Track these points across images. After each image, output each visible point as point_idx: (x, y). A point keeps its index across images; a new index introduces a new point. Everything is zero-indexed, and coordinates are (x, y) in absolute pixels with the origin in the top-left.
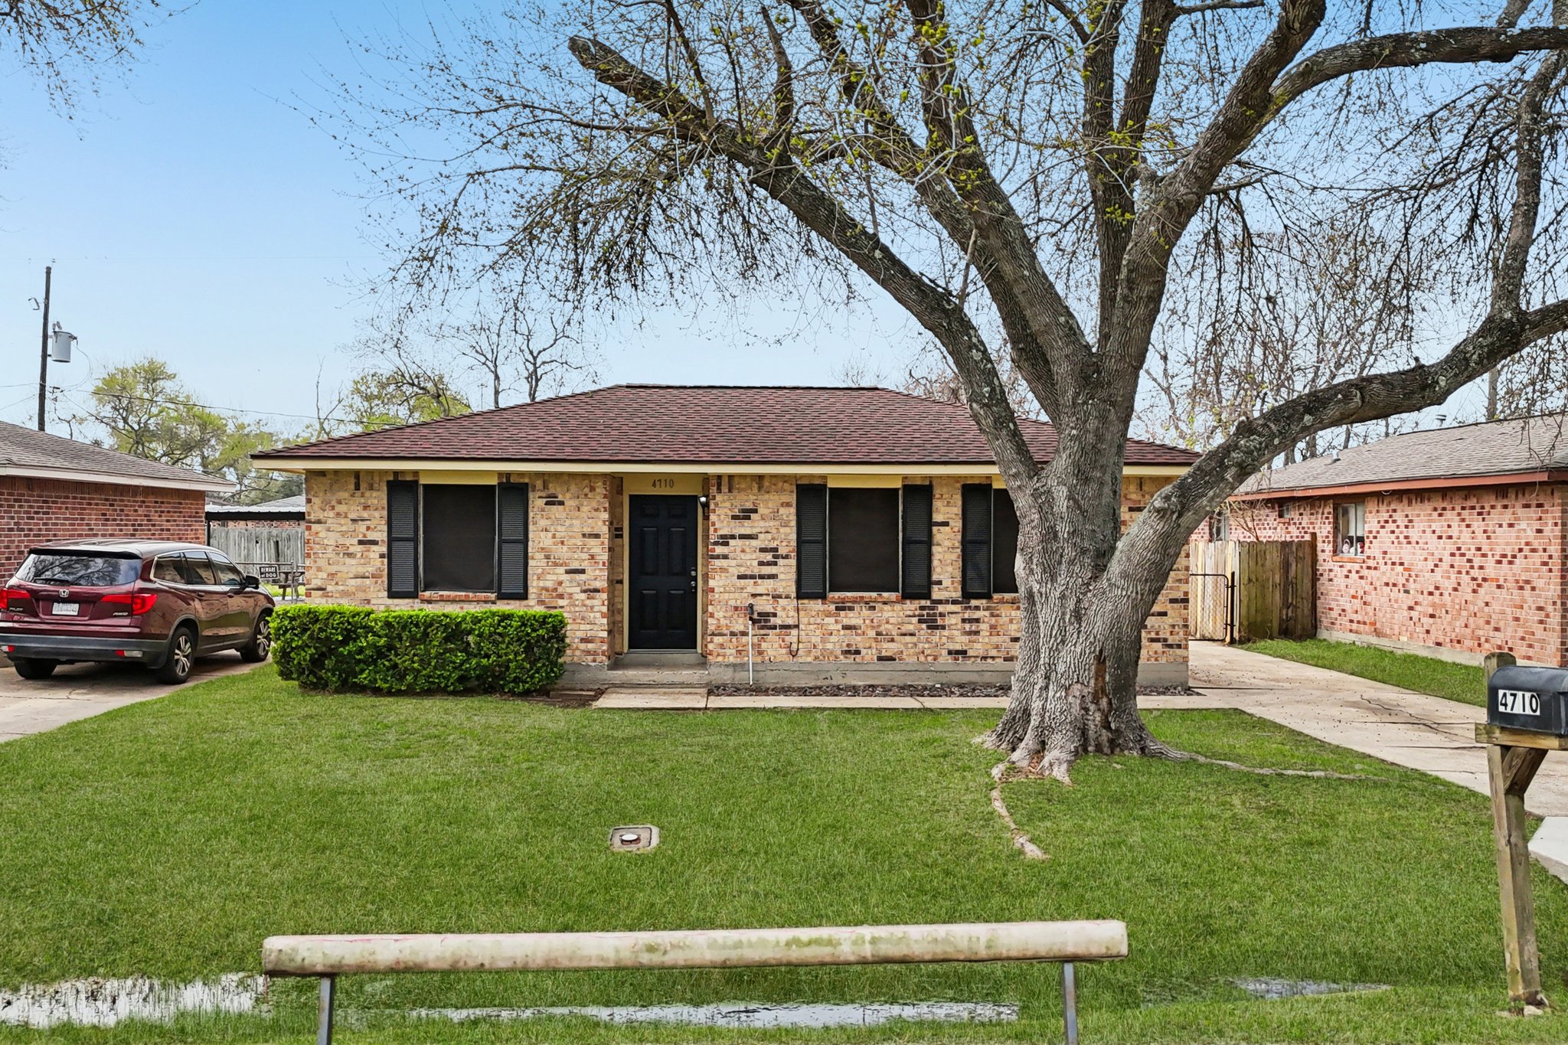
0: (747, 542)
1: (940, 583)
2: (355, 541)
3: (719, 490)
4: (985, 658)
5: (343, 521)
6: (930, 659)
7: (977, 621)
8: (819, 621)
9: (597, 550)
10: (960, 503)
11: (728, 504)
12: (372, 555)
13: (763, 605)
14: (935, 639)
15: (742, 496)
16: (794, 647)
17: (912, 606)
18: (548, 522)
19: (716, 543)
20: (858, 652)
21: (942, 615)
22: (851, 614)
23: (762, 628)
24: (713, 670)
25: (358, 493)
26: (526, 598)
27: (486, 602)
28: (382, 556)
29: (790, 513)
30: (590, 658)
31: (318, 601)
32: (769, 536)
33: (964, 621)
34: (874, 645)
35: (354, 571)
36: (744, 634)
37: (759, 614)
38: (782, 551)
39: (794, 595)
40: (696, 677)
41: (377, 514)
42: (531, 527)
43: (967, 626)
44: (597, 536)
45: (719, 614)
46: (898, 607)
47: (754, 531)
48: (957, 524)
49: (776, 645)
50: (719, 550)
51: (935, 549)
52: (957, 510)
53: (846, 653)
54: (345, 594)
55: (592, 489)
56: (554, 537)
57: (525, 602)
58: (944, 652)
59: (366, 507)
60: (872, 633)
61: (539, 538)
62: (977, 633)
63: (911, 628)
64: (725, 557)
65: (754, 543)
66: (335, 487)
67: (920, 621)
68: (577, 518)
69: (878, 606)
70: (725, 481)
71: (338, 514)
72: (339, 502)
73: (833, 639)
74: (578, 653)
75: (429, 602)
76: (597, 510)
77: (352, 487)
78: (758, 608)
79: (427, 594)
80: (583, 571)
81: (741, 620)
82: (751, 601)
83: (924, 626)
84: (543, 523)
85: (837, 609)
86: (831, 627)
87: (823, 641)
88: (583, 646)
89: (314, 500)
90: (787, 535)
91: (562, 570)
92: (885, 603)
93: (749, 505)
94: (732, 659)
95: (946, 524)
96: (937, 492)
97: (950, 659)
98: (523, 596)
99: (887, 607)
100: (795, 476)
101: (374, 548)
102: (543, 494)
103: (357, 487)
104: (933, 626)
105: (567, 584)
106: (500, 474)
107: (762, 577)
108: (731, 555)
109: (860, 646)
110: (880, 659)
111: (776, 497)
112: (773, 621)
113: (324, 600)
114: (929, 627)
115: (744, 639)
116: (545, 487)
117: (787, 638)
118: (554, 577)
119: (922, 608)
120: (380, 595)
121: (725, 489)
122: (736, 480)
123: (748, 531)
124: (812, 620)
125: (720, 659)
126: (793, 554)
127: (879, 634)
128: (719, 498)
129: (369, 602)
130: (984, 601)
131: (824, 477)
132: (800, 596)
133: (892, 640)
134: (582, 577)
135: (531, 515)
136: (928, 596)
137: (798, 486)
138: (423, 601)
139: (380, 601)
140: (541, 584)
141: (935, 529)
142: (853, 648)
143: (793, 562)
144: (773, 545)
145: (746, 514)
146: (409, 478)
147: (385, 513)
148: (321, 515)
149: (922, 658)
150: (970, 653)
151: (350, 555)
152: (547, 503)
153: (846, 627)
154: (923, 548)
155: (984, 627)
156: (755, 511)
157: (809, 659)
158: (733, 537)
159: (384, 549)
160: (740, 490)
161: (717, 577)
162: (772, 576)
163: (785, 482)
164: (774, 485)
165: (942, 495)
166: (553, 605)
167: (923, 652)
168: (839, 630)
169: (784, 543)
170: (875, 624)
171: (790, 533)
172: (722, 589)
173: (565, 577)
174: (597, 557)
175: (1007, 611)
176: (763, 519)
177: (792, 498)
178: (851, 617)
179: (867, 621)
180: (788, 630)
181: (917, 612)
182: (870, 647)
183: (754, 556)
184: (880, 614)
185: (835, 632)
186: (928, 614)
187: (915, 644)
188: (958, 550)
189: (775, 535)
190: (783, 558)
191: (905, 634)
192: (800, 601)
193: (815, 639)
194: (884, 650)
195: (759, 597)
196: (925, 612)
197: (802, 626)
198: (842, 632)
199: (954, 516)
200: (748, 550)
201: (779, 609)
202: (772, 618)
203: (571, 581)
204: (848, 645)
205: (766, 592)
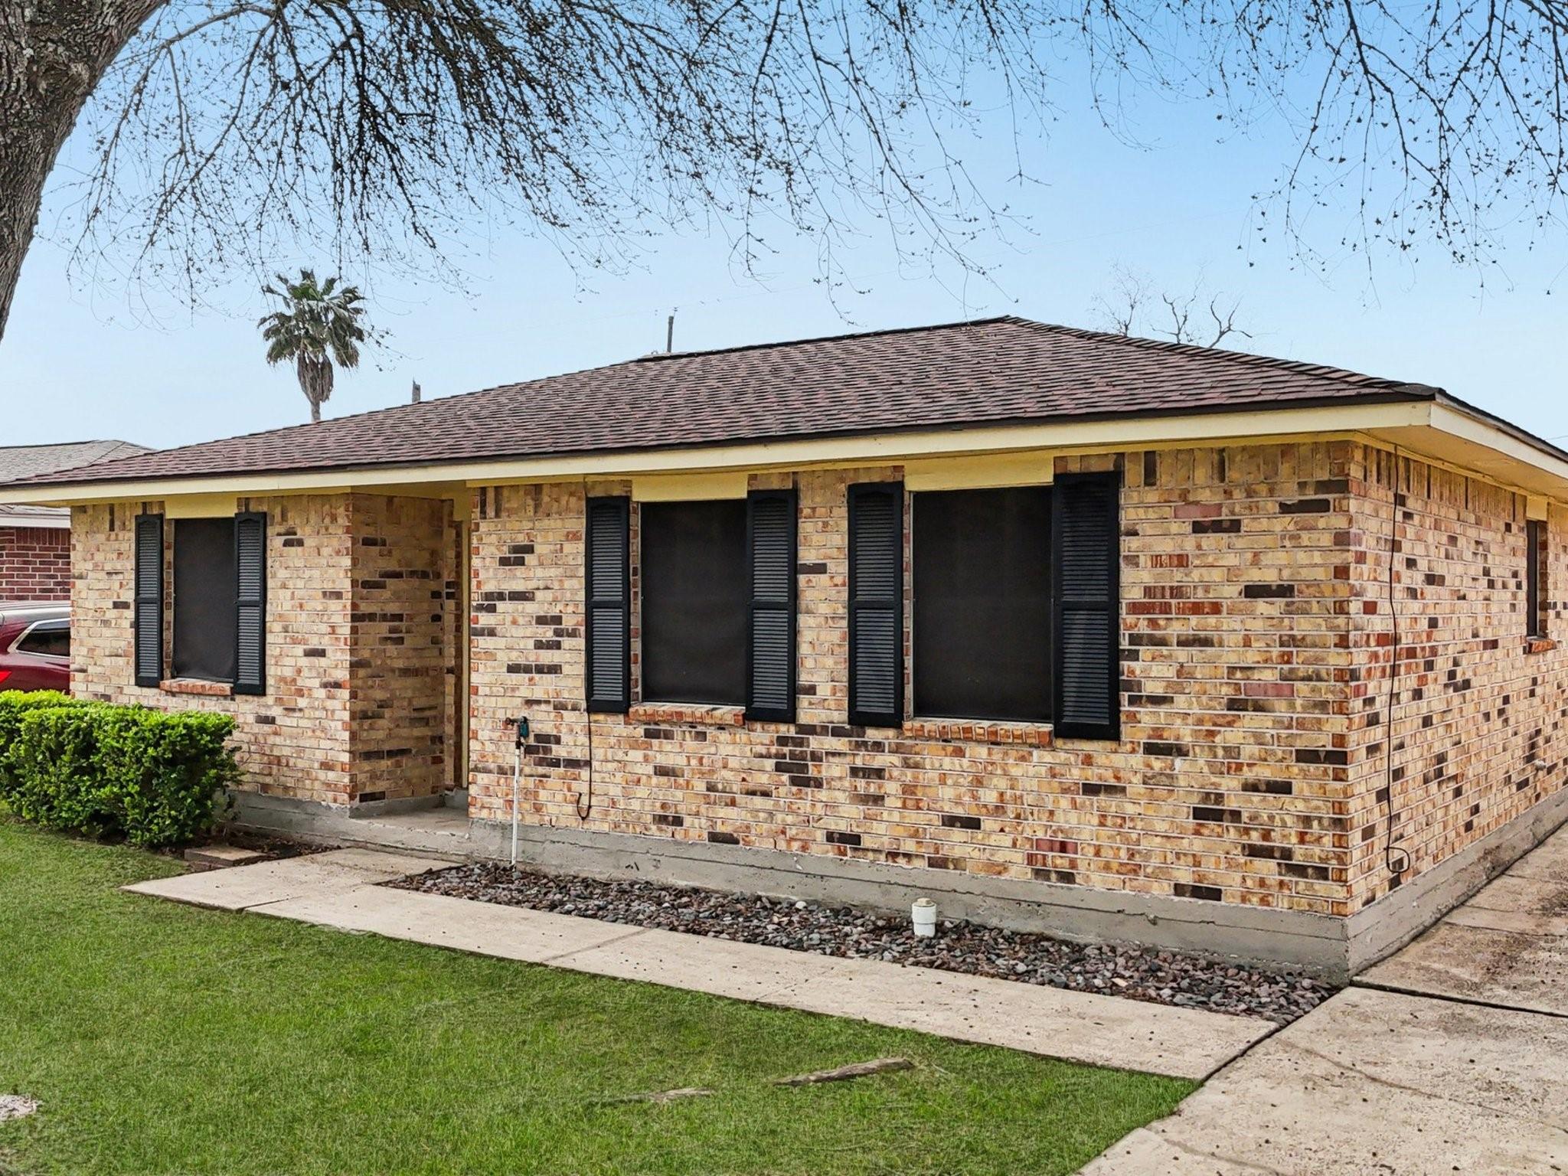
0: (520, 605)
1: (811, 690)
2: (111, 604)
3: (484, 515)
4: (893, 855)
5: (100, 576)
6: (795, 845)
7: (879, 773)
8: (620, 755)
9: (337, 619)
10: (844, 525)
11: (494, 539)
12: (123, 624)
13: (542, 722)
14: (805, 806)
15: (513, 524)
16: (585, 800)
17: (764, 735)
18: (287, 574)
19: (480, 608)
20: (678, 821)
21: (816, 757)
22: (667, 746)
23: (540, 762)
24: (476, 831)
25: (113, 535)
26: (264, 694)
27: (225, 697)
28: (131, 626)
29: (577, 553)
30: (330, 795)
31: (79, 687)
32: (549, 595)
33: (855, 772)
34: (703, 809)
35: (109, 646)
36: (515, 772)
37: (538, 737)
38: (568, 623)
39: (584, 705)
40: (454, 841)
41: (127, 565)
42: (270, 583)
43: (861, 783)
44: (338, 595)
45: (484, 735)
46: (742, 736)
47: (530, 585)
48: (840, 568)
49: (559, 797)
50: (485, 620)
51: (803, 620)
52: (839, 539)
53: (661, 820)
54: (102, 678)
55: (334, 519)
56: (293, 597)
57: (263, 700)
58: (820, 836)
59: (119, 555)
60: (700, 786)
61: (279, 601)
62: (878, 799)
63: (763, 780)
64: (492, 633)
65: (530, 608)
66: (94, 527)
67: (779, 768)
68: (317, 567)
69: (711, 732)
70: (491, 495)
71: (97, 566)
72: (98, 549)
73: (642, 792)
74: (317, 785)
75: (173, 694)
76: (338, 553)
77: (108, 527)
78: (535, 727)
79: (171, 682)
80: (323, 654)
81: (511, 747)
82: (524, 713)
83: (785, 778)
84: (281, 575)
85: (649, 734)
86: (639, 770)
87: (626, 796)
88: (322, 775)
89: (79, 545)
90: (574, 592)
91: (300, 650)
92: (720, 728)
93: (522, 540)
94: (499, 817)
95: (820, 569)
96: (805, 504)
97: (830, 851)
98: (261, 690)
99: (724, 736)
100: (585, 480)
101: (125, 613)
102: (282, 530)
103: (112, 528)
104: (802, 781)
105: (307, 673)
106: (240, 499)
107: (540, 669)
108: (499, 630)
109: (682, 809)
110: (714, 837)
111: (559, 523)
112: (558, 751)
113: (85, 687)
114: (794, 781)
115: (515, 782)
116: (284, 517)
117: (575, 785)
118: (293, 662)
119: (782, 741)
120: (130, 681)
121: (491, 512)
122: (506, 493)
123: (519, 586)
124: (610, 752)
125: (484, 813)
126: (583, 629)
127: (711, 788)
128: (484, 527)
130: (891, 733)
131: (626, 479)
132: (594, 707)
133: (733, 803)
134: (322, 662)
135: (269, 563)
136: (791, 718)
137: (589, 500)
138: (167, 692)
139: (131, 692)
140: (280, 672)
141: (802, 579)
142: (670, 813)
143: (580, 643)
144: (555, 611)
145: (516, 557)
146: (156, 508)
147: (133, 563)
148: (84, 567)
149: (782, 845)
150: (867, 842)
151: (106, 623)
152: (286, 544)
153: (662, 771)
154: (783, 616)
155: (891, 787)
156: (530, 549)
157: (605, 828)
158: (501, 596)
159: (133, 616)
160: (511, 512)
161: (481, 668)
162: (554, 669)
163: (572, 494)
164: (557, 500)
165: (814, 509)
166: (292, 706)
167: (783, 832)
168: (649, 777)
169: (570, 609)
170: (705, 769)
171: (576, 587)
172: (487, 691)
173: (305, 662)
174: (339, 631)
175: (935, 760)
176: (541, 564)
177: (580, 525)
178: (668, 753)
179: (694, 762)
180: (577, 771)
181: (773, 750)
182: (697, 814)
183: (529, 631)
184: (713, 750)
185: (644, 779)
186: (792, 755)
187: (771, 814)
188: (845, 623)
189: (558, 594)
190: (569, 635)
191: (753, 793)
192: (594, 717)
193: (615, 791)
194: (719, 822)
195: (535, 707)
196: (786, 750)
197: (595, 764)
198: (655, 780)
199: (835, 553)
200: (521, 621)
201: (564, 729)
202: (554, 747)
203: (310, 668)
204: (664, 806)
205: (545, 697)
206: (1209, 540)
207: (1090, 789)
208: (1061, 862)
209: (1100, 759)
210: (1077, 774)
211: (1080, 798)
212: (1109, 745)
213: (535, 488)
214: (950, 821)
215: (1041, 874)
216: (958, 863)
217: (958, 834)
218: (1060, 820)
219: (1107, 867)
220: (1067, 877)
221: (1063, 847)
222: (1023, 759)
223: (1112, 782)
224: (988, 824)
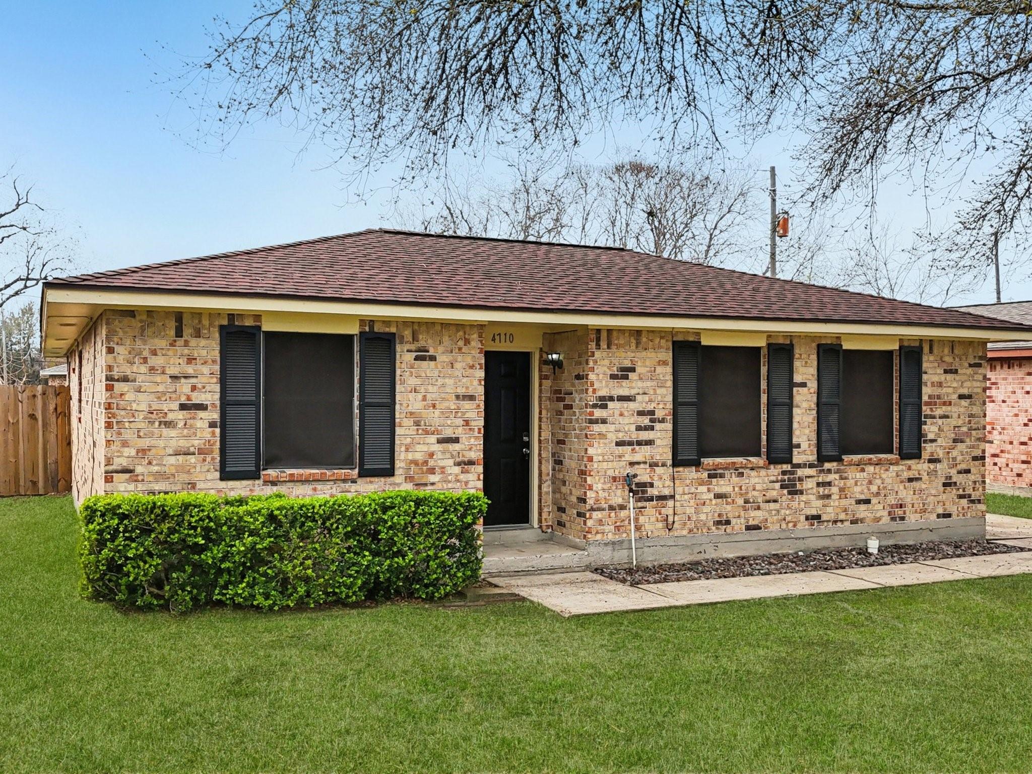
0: (625, 404)
1: (798, 446)
2: (175, 406)
3: (598, 346)
4: (835, 522)
5: (158, 379)
6: (791, 525)
7: (829, 484)
8: (693, 490)
9: (472, 415)
10: (815, 363)
11: (607, 362)
12: (199, 424)
13: (641, 475)
14: (795, 504)
15: (621, 353)
16: (670, 519)
17: (775, 471)
18: (418, 381)
19: (595, 406)
20: (728, 522)
21: (800, 479)
22: (722, 481)
23: (640, 500)
24: (592, 549)
25: (180, 342)
26: (393, 475)
27: (344, 481)
28: (212, 425)
29: (666, 372)
31: (122, 487)
32: (646, 398)
33: (818, 484)
34: (742, 513)
35: (174, 443)
36: (622, 507)
37: (637, 485)
38: (659, 414)
39: (669, 462)
40: (576, 559)
41: (206, 370)
42: (398, 388)
43: (821, 490)
44: (472, 398)
45: (598, 486)
46: (763, 472)
47: (633, 392)
48: (813, 385)
49: (653, 519)
50: (598, 413)
51: (796, 411)
52: (813, 370)
53: (718, 523)
54: (160, 476)
55: (467, 342)
56: (424, 398)
57: (390, 480)
58: (803, 518)
59: (190, 360)
60: (740, 502)
61: (408, 402)
62: (828, 496)
63: (773, 494)
64: (604, 421)
65: (632, 405)
66: (149, 332)
67: (782, 487)
68: (450, 377)
69: (746, 472)
70: (604, 335)
71: (152, 369)
72: (154, 353)
73: (706, 509)
75: (274, 483)
76: (472, 367)
77: (173, 332)
78: (636, 479)
79: (272, 473)
80: (456, 440)
81: (619, 492)
82: (630, 471)
83: (785, 491)
84: (412, 381)
85: (710, 476)
86: (705, 497)
87: (697, 512)
89: (118, 349)
90: (664, 396)
91: (433, 439)
92: (752, 469)
93: (628, 364)
94: (610, 536)
95: (803, 385)
96: (797, 351)
97: (807, 525)
98: (389, 472)
99: (753, 473)
100: (672, 332)
101: (201, 414)
102: (413, 347)
103: (179, 333)
104: (794, 492)
105: (440, 455)
106: (363, 321)
107: (639, 443)
108: (610, 419)
109: (730, 515)
110: (748, 528)
111: (653, 355)
112: (651, 492)
113: (131, 487)
114: (790, 493)
115: (623, 514)
116: (415, 339)
117: (663, 511)
118: (425, 448)
119: (784, 473)
120: (210, 476)
121: (604, 345)
122: (615, 334)
123: (625, 392)
124: (686, 489)
125: (599, 537)
126: (670, 418)
127: (746, 502)
128: (598, 354)
129: (193, 486)
130: (835, 464)
131: (698, 333)
132: (676, 463)
133: (759, 508)
134: (456, 447)
135: (398, 372)
136: (789, 461)
137: (674, 343)
138: (266, 482)
139: (209, 485)
140: (410, 456)
141: (795, 389)
142: (724, 519)
143: (669, 426)
144: (650, 407)
145: (624, 373)
146: (249, 323)
147: (217, 368)
148: (128, 370)
149: (784, 526)
150: (824, 518)
151: (169, 424)
152: (417, 358)
153: (718, 496)
154: (786, 408)
155: (834, 490)
156: (633, 370)
157: (685, 532)
158: (611, 399)
159: (216, 416)
160: (618, 346)
161: (596, 445)
162: (649, 443)
163: (662, 338)
164: (651, 341)
165: (801, 355)
166: (423, 481)
167: (785, 519)
168: (711, 500)
169: (661, 406)
170: (744, 491)
171: (667, 394)
172: (600, 458)
173: (437, 448)
174: (473, 423)
175: (853, 474)
176: (641, 379)
177: (668, 356)
178: (722, 486)
179: (737, 489)
180: (664, 502)
181: (779, 478)
182: (739, 517)
183: (632, 420)
184: (747, 481)
185: (708, 502)
186: (789, 480)
187: (778, 511)
188: (815, 412)
189: (653, 397)
190: (660, 422)
191: (769, 502)
192: (676, 469)
193: (690, 511)
194: (751, 519)
195: (636, 466)
196: (786, 477)
197: (677, 497)
198: (714, 502)
199: (810, 377)
200: (626, 413)
201: (656, 478)
202: (649, 490)
203: (444, 452)
204: (720, 515)
205: (644, 460)
206: (949, 377)
207: (910, 480)
208: (899, 512)
209: (913, 467)
210: (906, 475)
211: (907, 484)
212: (917, 461)
213: (637, 333)
214: (859, 502)
215: (893, 519)
216: (862, 521)
217: (863, 507)
218: (900, 495)
219: (916, 512)
220: (902, 519)
221: (901, 506)
222: (887, 470)
223: (918, 476)
224: (874, 501)
